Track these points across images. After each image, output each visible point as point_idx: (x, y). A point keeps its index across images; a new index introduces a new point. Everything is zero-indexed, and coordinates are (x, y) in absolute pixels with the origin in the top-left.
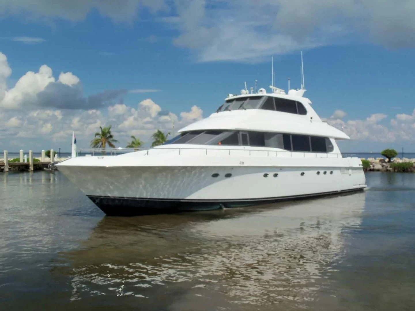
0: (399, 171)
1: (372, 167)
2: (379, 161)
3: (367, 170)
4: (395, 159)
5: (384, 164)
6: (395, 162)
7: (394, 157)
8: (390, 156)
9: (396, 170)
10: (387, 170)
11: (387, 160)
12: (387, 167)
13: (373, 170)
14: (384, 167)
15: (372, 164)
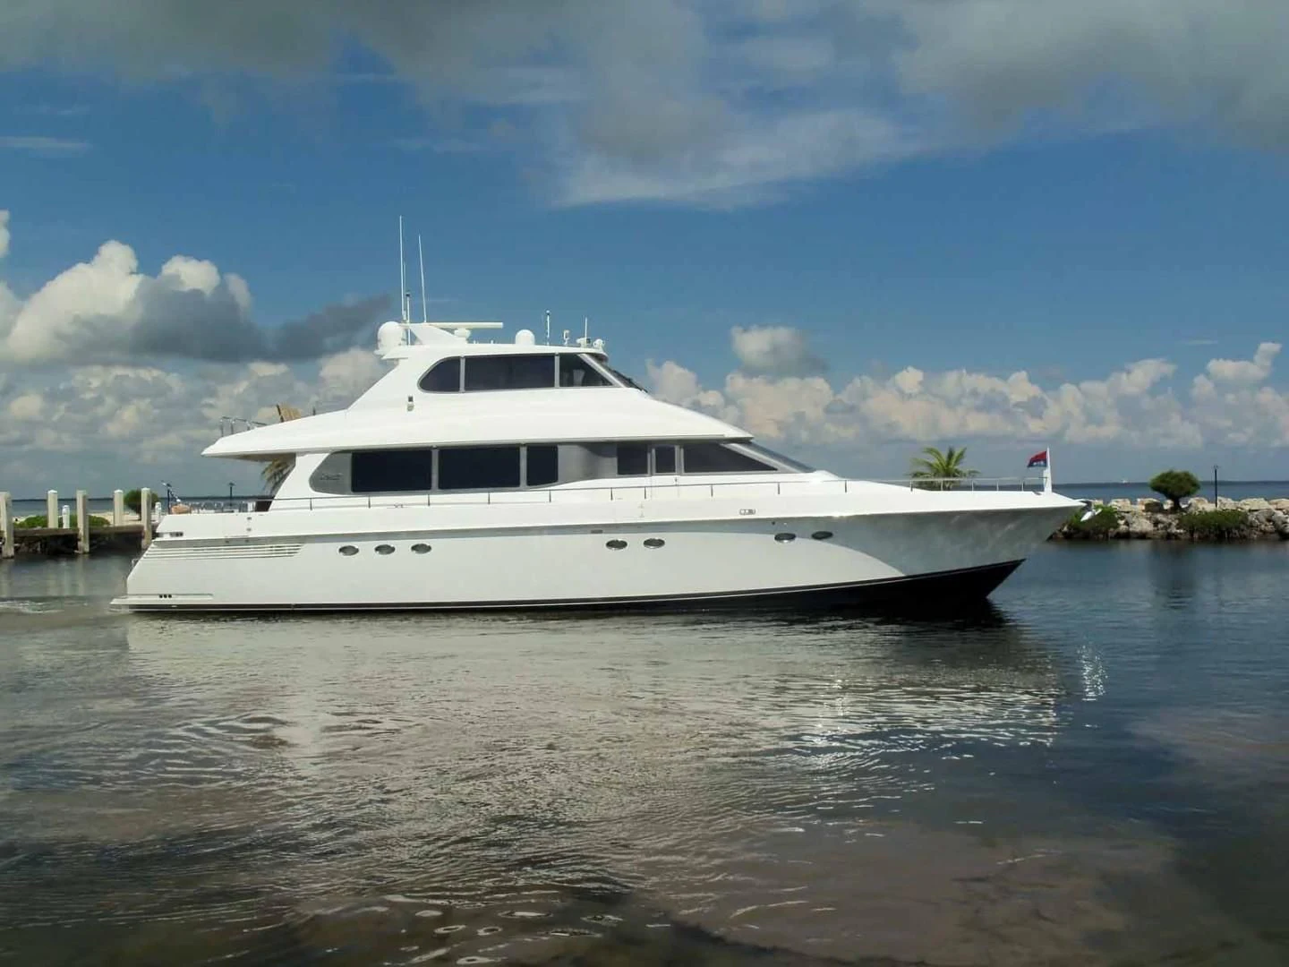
0: (1205, 539)
1: (1123, 528)
2: (1143, 508)
3: (1110, 534)
4: (1192, 500)
5: (1160, 516)
6: (1192, 509)
7: (1188, 494)
8: (1176, 493)
9: (1196, 536)
10: (1169, 536)
11: (1168, 504)
12: (1170, 524)
13: (1127, 536)
14: (1160, 526)
15: (1122, 518)
